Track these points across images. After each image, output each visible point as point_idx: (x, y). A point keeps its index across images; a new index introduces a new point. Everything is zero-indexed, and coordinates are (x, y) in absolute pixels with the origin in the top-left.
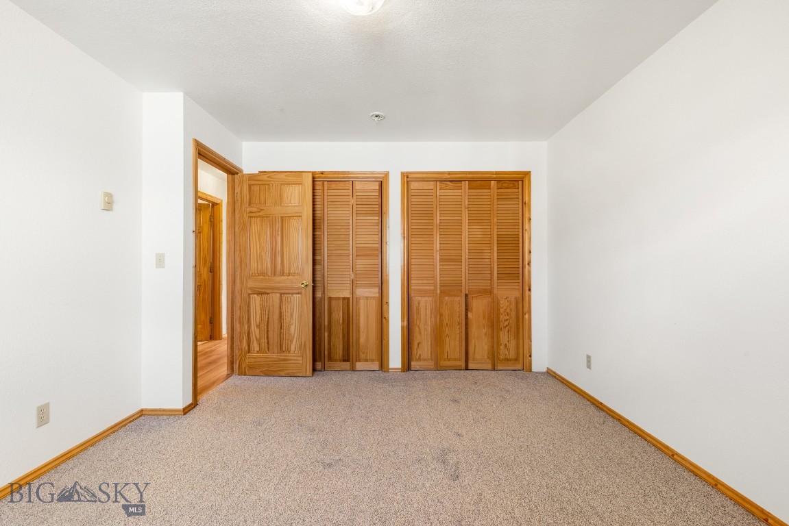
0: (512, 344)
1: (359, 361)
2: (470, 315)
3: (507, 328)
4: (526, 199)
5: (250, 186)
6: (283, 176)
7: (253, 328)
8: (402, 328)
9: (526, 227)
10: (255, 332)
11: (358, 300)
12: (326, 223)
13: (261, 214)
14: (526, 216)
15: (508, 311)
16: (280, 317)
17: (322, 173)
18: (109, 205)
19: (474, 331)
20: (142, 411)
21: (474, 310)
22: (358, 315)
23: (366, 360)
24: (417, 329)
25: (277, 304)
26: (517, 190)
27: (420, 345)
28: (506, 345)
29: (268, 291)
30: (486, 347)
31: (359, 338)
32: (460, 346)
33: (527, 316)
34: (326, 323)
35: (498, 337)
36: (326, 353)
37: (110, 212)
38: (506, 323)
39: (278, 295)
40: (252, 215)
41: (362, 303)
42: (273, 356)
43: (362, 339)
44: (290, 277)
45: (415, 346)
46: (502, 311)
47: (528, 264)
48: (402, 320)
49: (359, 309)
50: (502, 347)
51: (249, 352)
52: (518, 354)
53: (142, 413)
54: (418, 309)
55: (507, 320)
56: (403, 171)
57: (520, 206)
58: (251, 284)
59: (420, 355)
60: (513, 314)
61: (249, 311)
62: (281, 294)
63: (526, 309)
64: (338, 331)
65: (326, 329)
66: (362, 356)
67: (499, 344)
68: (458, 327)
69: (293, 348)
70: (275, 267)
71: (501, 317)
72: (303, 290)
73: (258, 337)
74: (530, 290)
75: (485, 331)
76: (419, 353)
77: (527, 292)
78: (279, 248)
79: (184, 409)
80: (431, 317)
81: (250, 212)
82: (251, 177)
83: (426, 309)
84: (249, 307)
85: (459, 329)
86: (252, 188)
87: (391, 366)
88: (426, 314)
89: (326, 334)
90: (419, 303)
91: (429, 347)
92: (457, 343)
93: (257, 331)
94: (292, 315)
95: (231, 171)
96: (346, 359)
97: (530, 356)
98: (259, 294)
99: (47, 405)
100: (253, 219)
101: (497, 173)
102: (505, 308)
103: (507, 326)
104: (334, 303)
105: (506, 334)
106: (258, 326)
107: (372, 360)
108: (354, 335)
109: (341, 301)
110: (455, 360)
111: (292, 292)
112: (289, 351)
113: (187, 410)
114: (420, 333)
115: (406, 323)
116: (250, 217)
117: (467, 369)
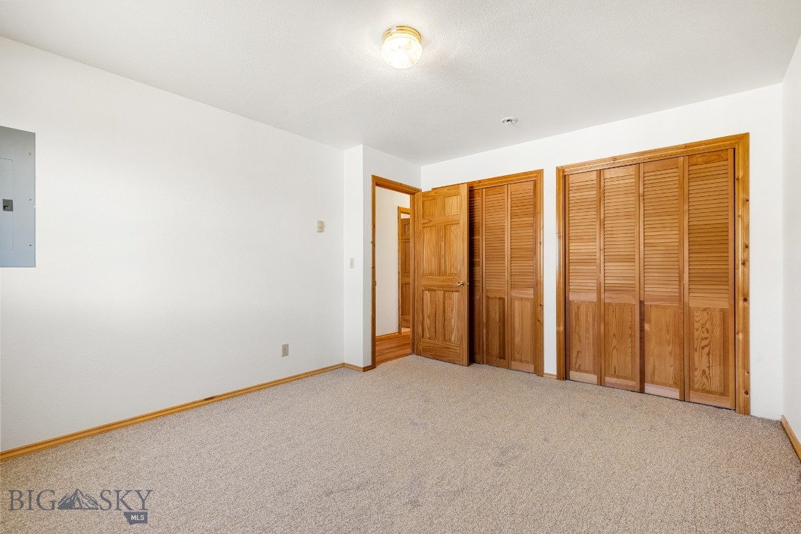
0: (716, 372)
1: (515, 360)
2: (647, 327)
3: (706, 350)
4: (740, 174)
5: (423, 202)
6: (445, 190)
7: (426, 318)
8: (558, 333)
9: (740, 212)
10: (427, 322)
11: (512, 300)
12: (484, 227)
13: (430, 224)
14: (740, 196)
15: (708, 326)
16: (444, 311)
17: (480, 182)
18: (321, 228)
19: (651, 347)
20: (344, 364)
21: (653, 321)
22: (512, 315)
23: (521, 361)
24: (577, 337)
25: (441, 301)
26: (725, 163)
27: (580, 354)
28: (704, 372)
29: (436, 289)
30: (671, 370)
31: (514, 338)
32: (633, 363)
33: (740, 336)
34: (484, 320)
35: (691, 359)
36: (485, 347)
37: (322, 233)
38: (705, 343)
39: (442, 292)
40: (426, 225)
41: (517, 304)
42: (439, 343)
43: (517, 339)
44: (451, 277)
45: (574, 354)
46: (697, 325)
47: (744, 264)
48: (558, 325)
49: (514, 309)
50: (698, 373)
51: (423, 338)
52: (726, 386)
53: (343, 365)
54: (577, 314)
55: (706, 338)
56: (559, 165)
57: (731, 183)
58: (424, 282)
59: (580, 365)
60: (718, 332)
61: (423, 304)
62: (444, 291)
63: (740, 326)
64: (495, 329)
65: (484, 326)
66: (517, 356)
67: (692, 368)
68: (630, 339)
69: (453, 339)
70: (440, 268)
71: (696, 334)
72: (460, 289)
73: (429, 325)
74: (745, 300)
75: (669, 348)
76: (579, 362)
77: (741, 303)
78: (443, 253)
79: (364, 368)
80: (594, 325)
81: (424, 224)
82: (426, 195)
83: (587, 315)
84: (423, 301)
85: (631, 342)
86: (425, 203)
87: (546, 371)
88: (587, 321)
89: (485, 331)
90: (578, 308)
91: (591, 358)
92: (629, 359)
93: (428, 321)
94: (452, 310)
95: (412, 192)
96: (502, 356)
97: (747, 393)
98: (429, 290)
99: (287, 345)
100: (425, 229)
101: (686, 146)
102: (702, 322)
103: (706, 346)
104: (491, 302)
105: (705, 356)
106: (429, 317)
107: (527, 362)
108: (509, 334)
109: (498, 301)
110: (626, 378)
111: (452, 289)
112: (450, 340)
113: (366, 369)
114: (580, 341)
115: (562, 328)
116: (423, 228)
117: (642, 391)
